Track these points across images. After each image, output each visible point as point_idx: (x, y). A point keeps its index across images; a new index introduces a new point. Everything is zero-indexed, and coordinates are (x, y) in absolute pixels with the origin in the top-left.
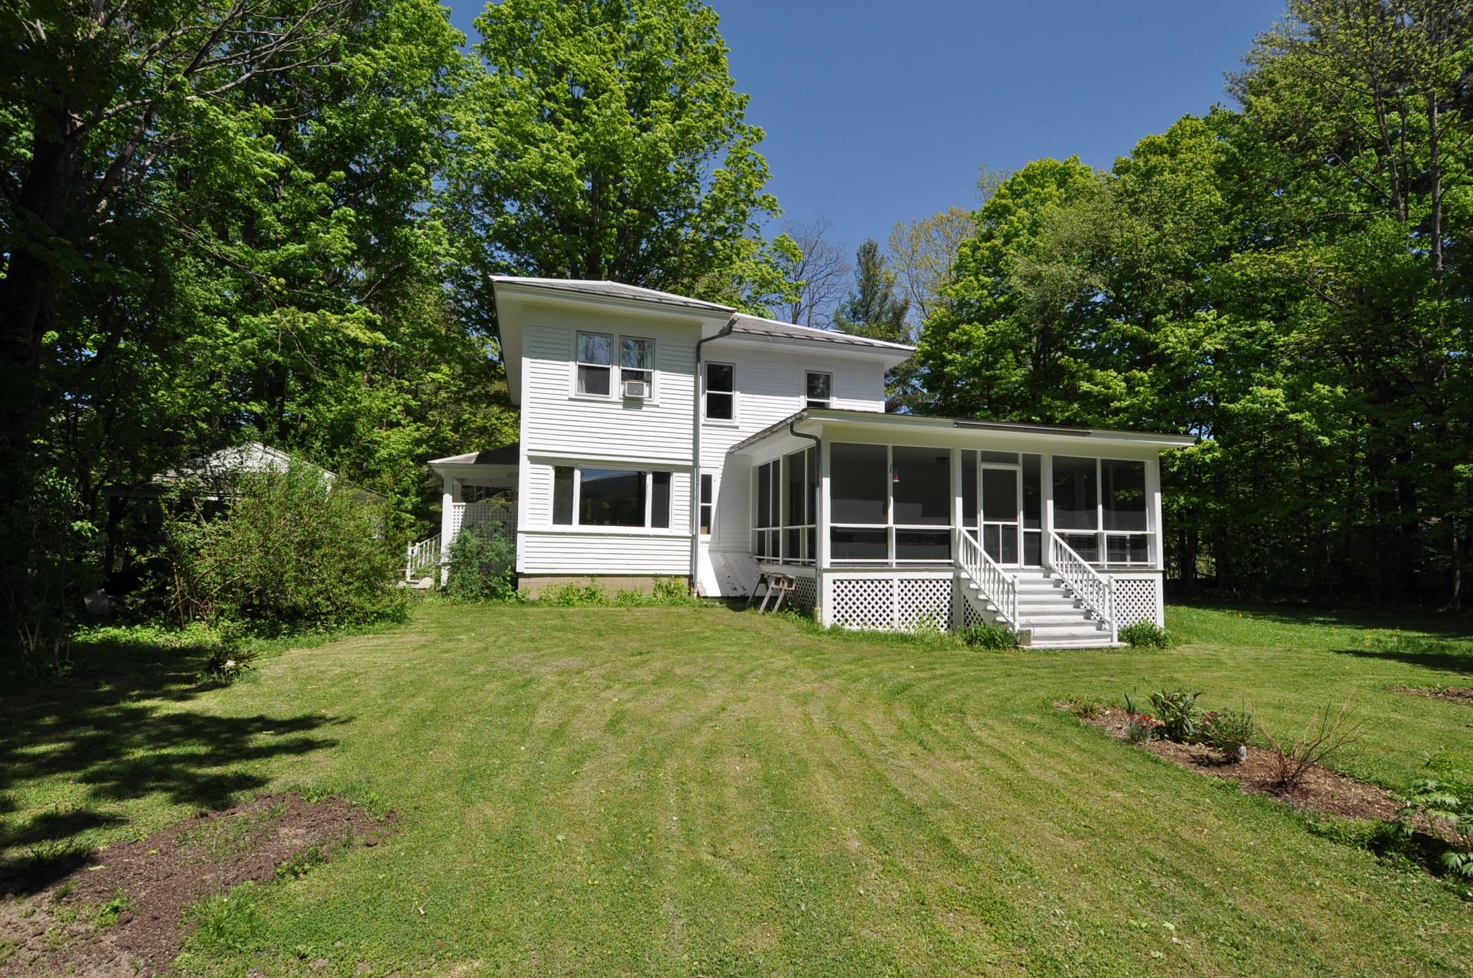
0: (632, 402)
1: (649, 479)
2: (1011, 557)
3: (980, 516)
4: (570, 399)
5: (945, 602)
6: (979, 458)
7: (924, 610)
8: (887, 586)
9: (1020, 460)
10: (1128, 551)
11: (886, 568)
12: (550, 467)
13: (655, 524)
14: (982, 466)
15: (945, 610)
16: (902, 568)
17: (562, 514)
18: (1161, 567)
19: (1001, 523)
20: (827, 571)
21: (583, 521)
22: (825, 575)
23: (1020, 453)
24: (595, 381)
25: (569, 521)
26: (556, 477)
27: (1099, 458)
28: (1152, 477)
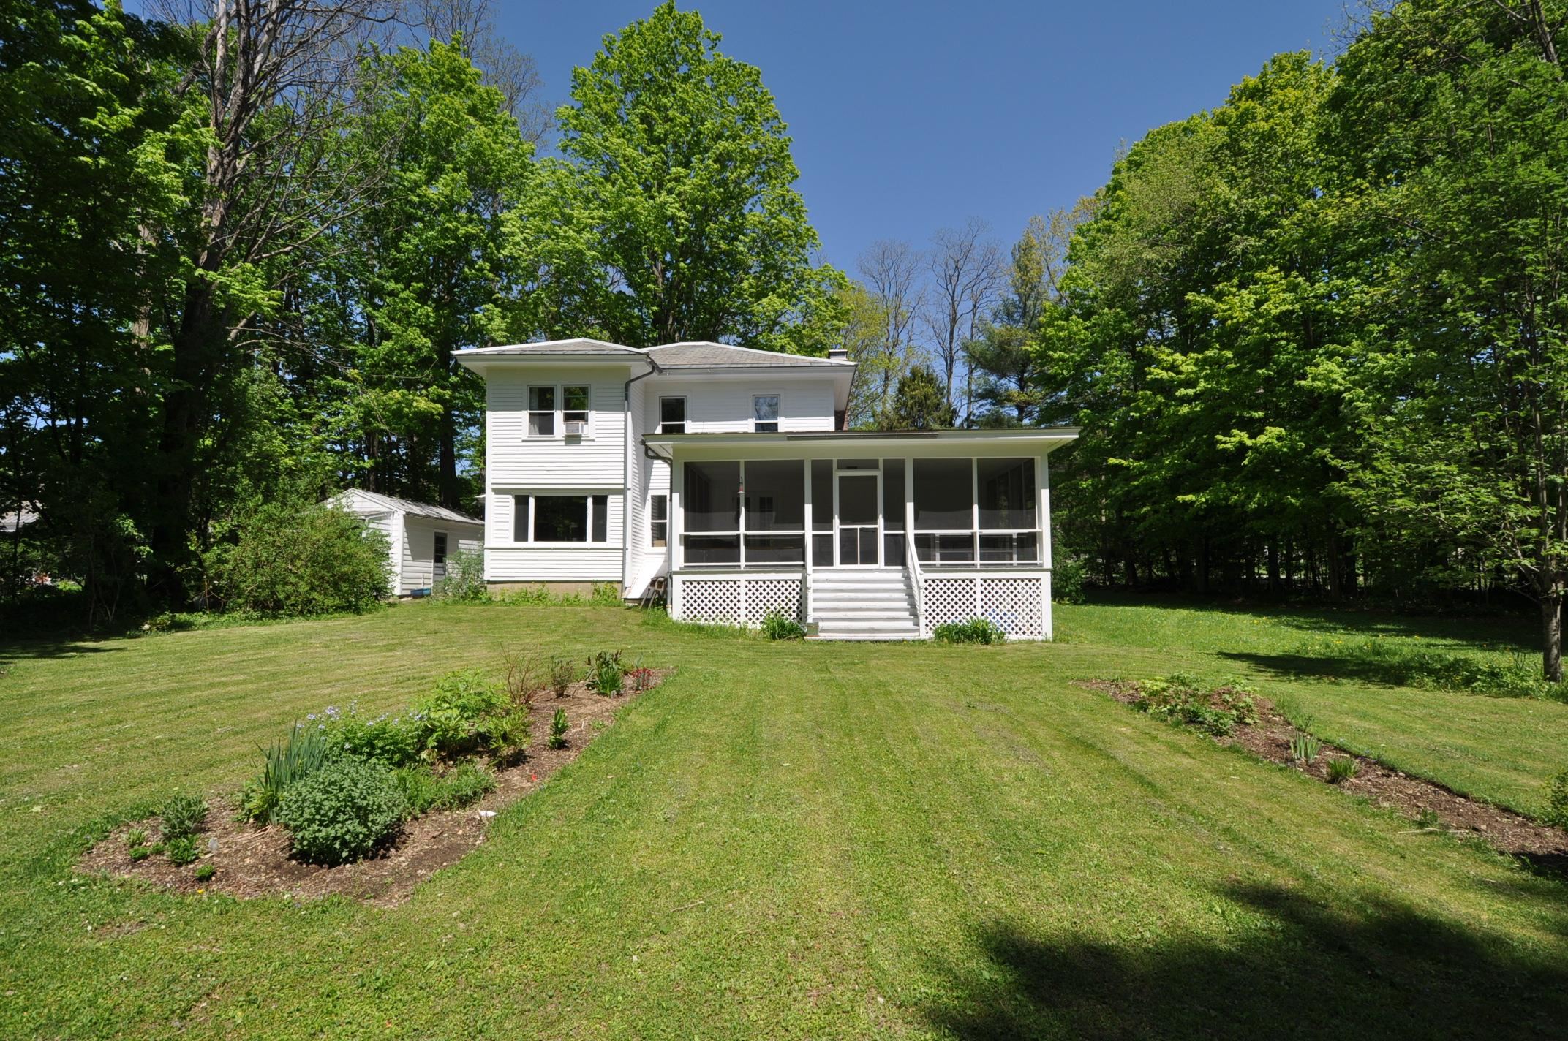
0: (573, 439)
1: (590, 501)
2: (870, 557)
3: (836, 520)
4: (524, 441)
5: (794, 601)
6: (835, 466)
7: (772, 608)
8: (735, 587)
9: (881, 465)
10: (1015, 550)
11: (736, 570)
12: (510, 496)
13: (595, 539)
14: (837, 474)
15: (794, 608)
16: (749, 570)
17: (521, 534)
18: (1047, 563)
19: (858, 527)
20: (676, 573)
21: (537, 538)
22: (674, 577)
23: (881, 459)
24: (544, 426)
25: (525, 539)
26: (517, 503)
27: (974, 458)
28: (1042, 473)
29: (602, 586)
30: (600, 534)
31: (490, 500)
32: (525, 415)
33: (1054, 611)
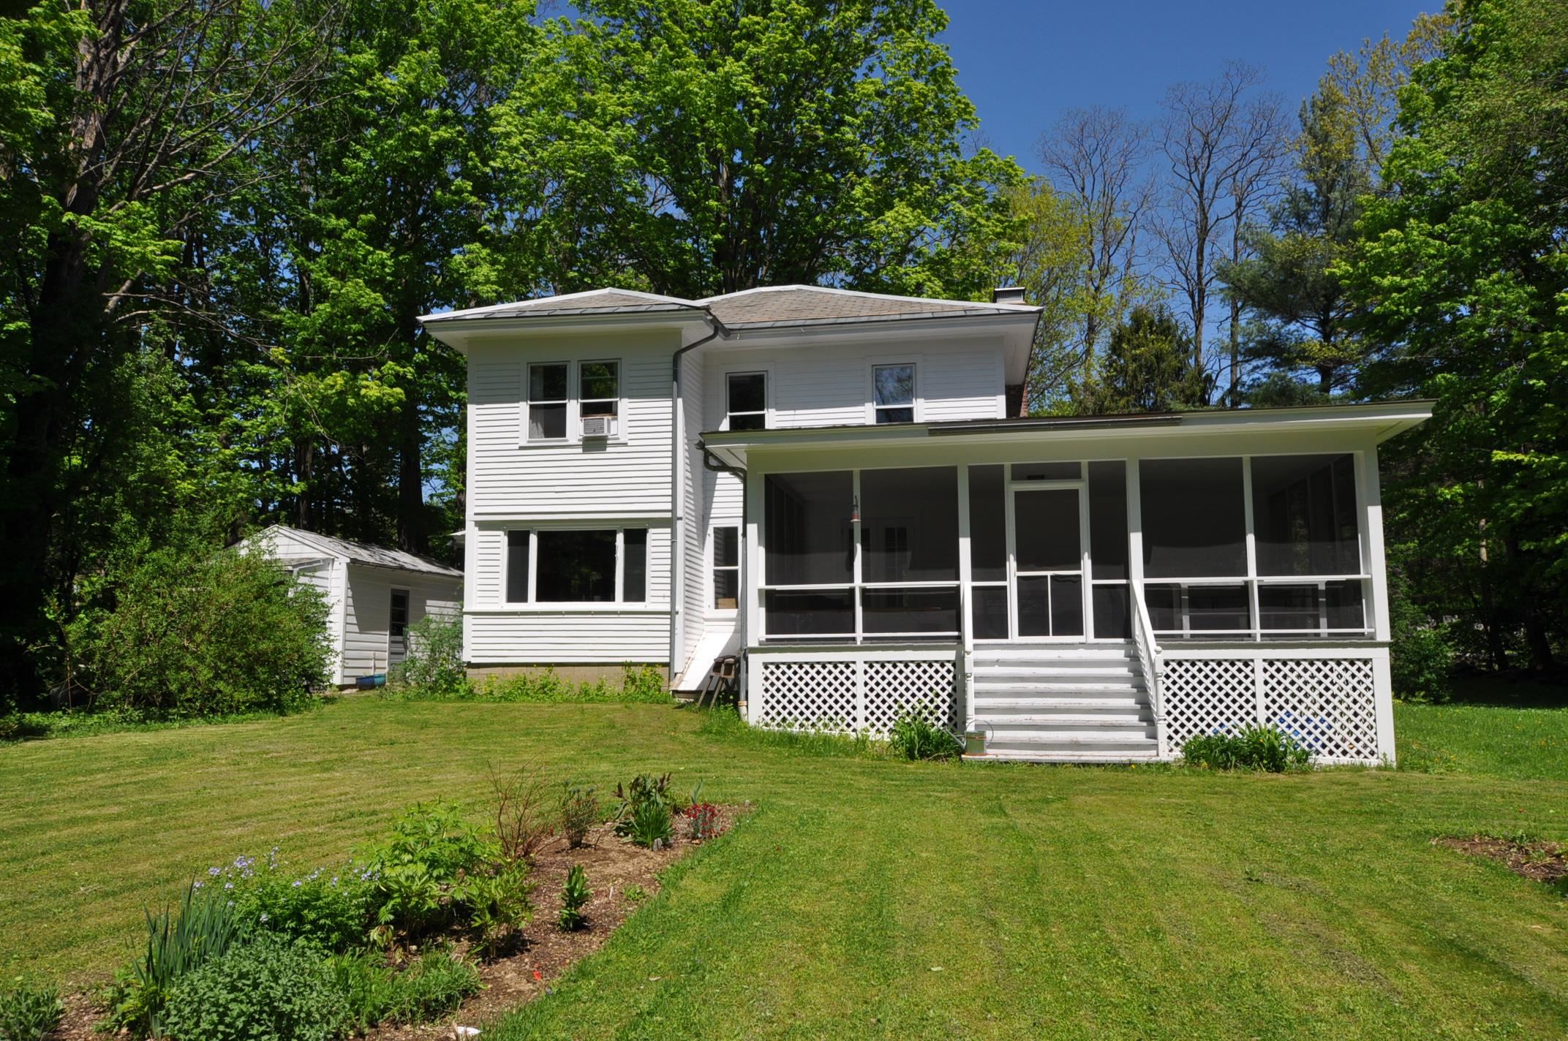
0: (594, 443)
1: (620, 539)
2: (1070, 624)
3: (1012, 564)
4: (521, 448)
5: (944, 695)
6: (1008, 475)
7: (908, 707)
8: (848, 672)
9: (1085, 472)
10: (1323, 610)
11: (849, 645)
12: (501, 533)
13: (628, 597)
14: (1012, 488)
15: (944, 707)
16: (870, 644)
17: (516, 591)
18: (1384, 634)
19: (1049, 573)
20: (754, 650)
21: (540, 598)
22: (751, 657)
23: (1084, 462)
24: (551, 424)
25: (524, 598)
26: (510, 544)
27: (1246, 457)
28: (1367, 477)
29: (638, 672)
30: (636, 590)
31: (472, 537)
32: (523, 408)
33: (1397, 715)
